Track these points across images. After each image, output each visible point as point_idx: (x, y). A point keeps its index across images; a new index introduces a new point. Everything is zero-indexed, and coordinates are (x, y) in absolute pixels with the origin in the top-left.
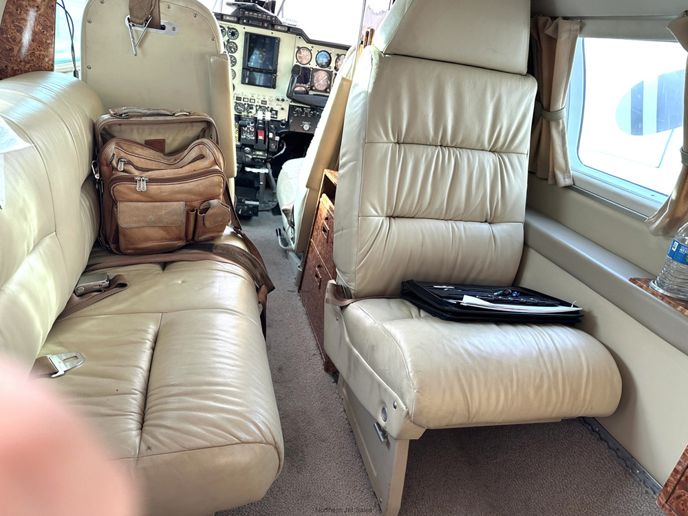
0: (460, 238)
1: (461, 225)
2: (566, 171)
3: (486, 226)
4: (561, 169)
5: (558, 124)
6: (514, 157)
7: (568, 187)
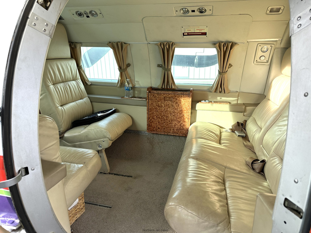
0: (79, 105)
1: (77, 102)
2: (88, 81)
3: (81, 100)
4: (87, 81)
5: (82, 69)
6: (78, 80)
7: (91, 85)
